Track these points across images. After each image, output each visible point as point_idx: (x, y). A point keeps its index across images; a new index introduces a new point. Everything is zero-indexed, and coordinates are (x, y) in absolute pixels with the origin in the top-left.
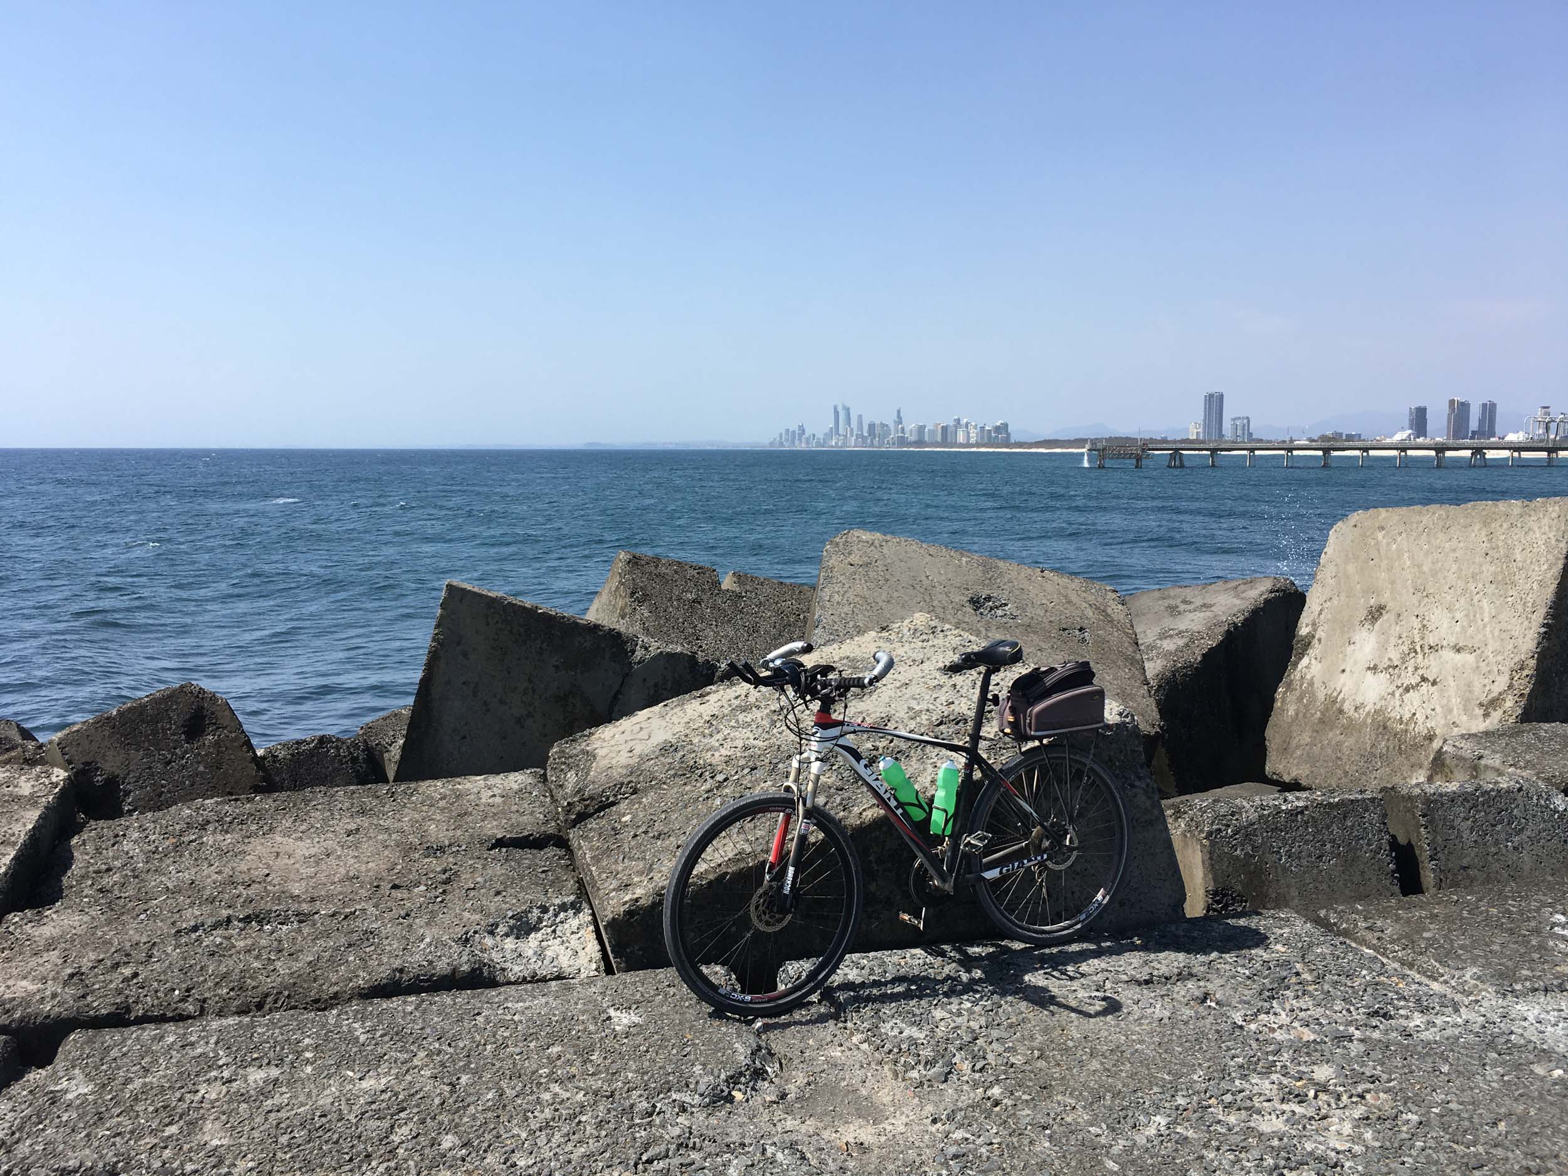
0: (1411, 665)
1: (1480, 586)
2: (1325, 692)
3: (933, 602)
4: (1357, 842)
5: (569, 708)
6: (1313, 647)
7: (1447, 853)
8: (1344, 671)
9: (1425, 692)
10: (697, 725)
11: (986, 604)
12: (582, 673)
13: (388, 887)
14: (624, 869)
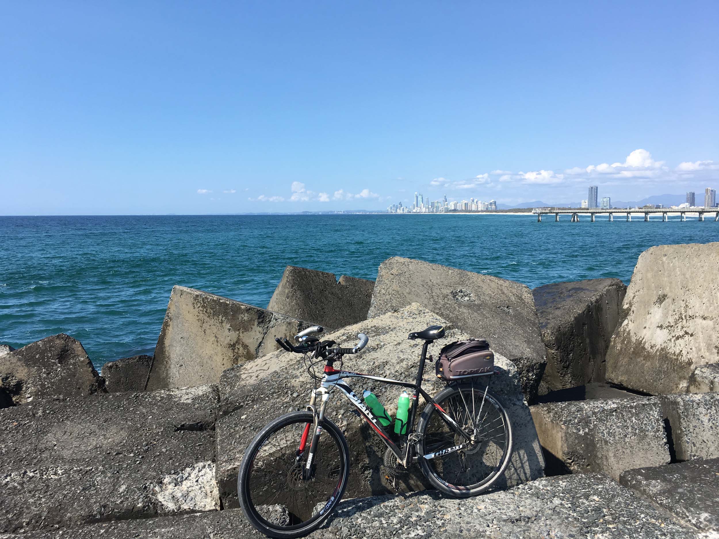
0: (680, 325)
1: (716, 285)
2: (635, 338)
3: (432, 293)
4: (646, 427)
5: (236, 351)
6: (630, 315)
7: (695, 432)
8: (645, 327)
9: (687, 339)
10: (293, 362)
11: (460, 294)
12: (243, 333)
13: (115, 454)
14: (234, 448)
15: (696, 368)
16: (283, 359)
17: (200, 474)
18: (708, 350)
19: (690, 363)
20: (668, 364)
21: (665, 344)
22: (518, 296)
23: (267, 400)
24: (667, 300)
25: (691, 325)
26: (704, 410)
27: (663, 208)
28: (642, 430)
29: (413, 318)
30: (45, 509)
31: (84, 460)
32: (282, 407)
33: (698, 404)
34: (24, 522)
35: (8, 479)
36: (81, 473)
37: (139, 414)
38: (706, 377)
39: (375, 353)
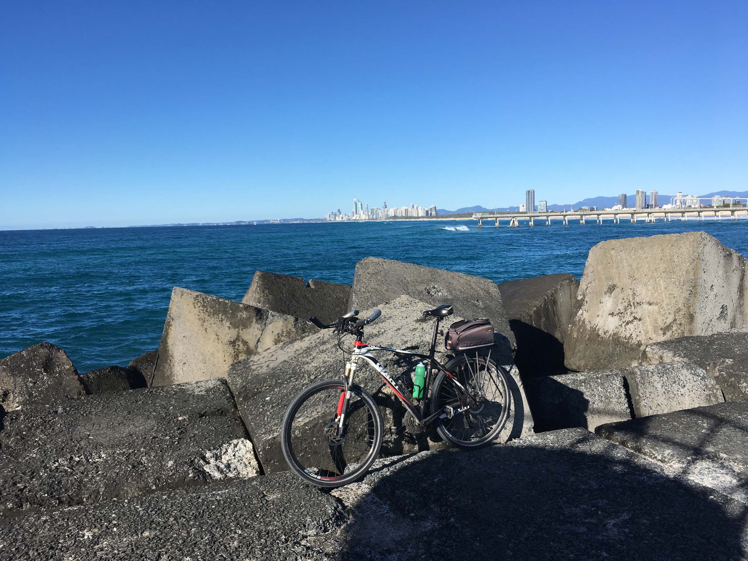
0: (629, 311)
1: (659, 274)
2: (590, 326)
3: (408, 290)
4: (610, 395)
5: (236, 347)
6: (584, 305)
7: (651, 398)
8: (598, 316)
9: (636, 324)
10: (300, 352)
11: (433, 290)
12: (242, 330)
13: (151, 438)
14: (268, 423)
15: (647, 346)
16: (289, 350)
17: (236, 449)
18: (655, 332)
19: (639, 345)
20: (620, 347)
21: (617, 330)
22: (486, 290)
23: (285, 384)
24: (616, 290)
25: (639, 311)
26: (657, 378)
27: (597, 210)
28: (607, 398)
29: (406, 308)
30: (102, 486)
31: (123, 445)
32: (303, 388)
33: (652, 373)
34: (84, 497)
35: (57, 464)
36: (125, 455)
37: (159, 406)
38: (655, 353)
39: (378, 338)
